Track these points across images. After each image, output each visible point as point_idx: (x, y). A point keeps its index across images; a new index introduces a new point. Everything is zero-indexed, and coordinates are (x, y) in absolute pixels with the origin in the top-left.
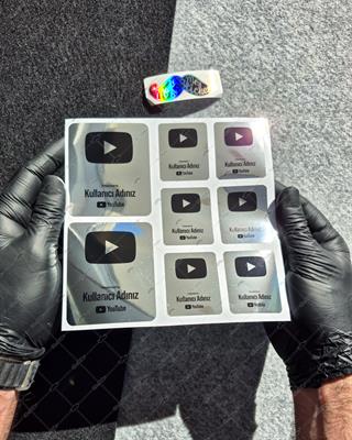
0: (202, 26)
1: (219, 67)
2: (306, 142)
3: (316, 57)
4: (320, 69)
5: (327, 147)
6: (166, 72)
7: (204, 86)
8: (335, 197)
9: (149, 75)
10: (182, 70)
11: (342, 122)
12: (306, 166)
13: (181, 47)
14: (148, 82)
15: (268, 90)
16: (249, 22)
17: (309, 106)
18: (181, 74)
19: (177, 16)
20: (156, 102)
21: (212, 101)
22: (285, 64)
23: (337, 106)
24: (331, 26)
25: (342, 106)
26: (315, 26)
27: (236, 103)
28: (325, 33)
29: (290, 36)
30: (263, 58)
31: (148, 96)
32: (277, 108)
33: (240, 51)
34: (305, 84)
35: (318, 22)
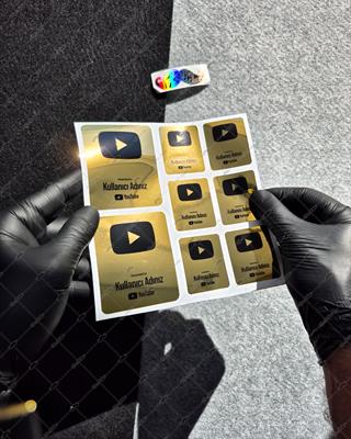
0: (193, 31)
1: (206, 61)
2: (274, 115)
3: (279, 51)
4: (282, 59)
5: (290, 117)
6: (167, 67)
7: (196, 76)
8: (297, 155)
9: (155, 70)
10: (180, 65)
11: (301, 98)
12: (275, 132)
13: (178, 48)
14: (154, 76)
15: (244, 77)
16: (228, 27)
17: (275, 87)
18: (179, 69)
19: (173, 24)
20: (161, 91)
21: (203, 87)
22: (256, 56)
23: (296, 86)
24: (289, 27)
25: (300, 86)
26: (277, 28)
27: (221, 88)
28: (284, 32)
29: (259, 35)
30: (239, 53)
31: (155, 87)
32: (251, 90)
33: (221, 49)
34: (272, 71)
35: (278, 24)
